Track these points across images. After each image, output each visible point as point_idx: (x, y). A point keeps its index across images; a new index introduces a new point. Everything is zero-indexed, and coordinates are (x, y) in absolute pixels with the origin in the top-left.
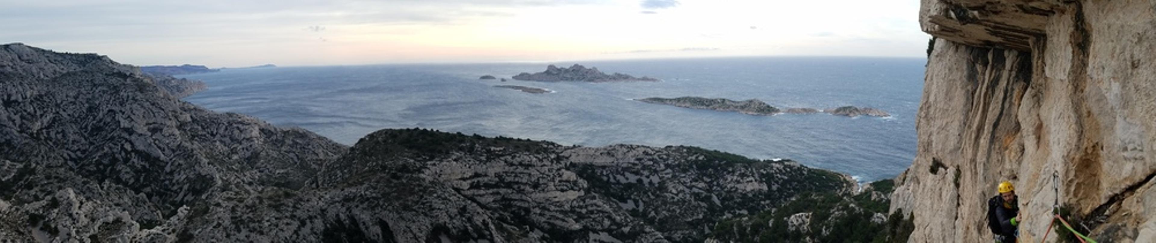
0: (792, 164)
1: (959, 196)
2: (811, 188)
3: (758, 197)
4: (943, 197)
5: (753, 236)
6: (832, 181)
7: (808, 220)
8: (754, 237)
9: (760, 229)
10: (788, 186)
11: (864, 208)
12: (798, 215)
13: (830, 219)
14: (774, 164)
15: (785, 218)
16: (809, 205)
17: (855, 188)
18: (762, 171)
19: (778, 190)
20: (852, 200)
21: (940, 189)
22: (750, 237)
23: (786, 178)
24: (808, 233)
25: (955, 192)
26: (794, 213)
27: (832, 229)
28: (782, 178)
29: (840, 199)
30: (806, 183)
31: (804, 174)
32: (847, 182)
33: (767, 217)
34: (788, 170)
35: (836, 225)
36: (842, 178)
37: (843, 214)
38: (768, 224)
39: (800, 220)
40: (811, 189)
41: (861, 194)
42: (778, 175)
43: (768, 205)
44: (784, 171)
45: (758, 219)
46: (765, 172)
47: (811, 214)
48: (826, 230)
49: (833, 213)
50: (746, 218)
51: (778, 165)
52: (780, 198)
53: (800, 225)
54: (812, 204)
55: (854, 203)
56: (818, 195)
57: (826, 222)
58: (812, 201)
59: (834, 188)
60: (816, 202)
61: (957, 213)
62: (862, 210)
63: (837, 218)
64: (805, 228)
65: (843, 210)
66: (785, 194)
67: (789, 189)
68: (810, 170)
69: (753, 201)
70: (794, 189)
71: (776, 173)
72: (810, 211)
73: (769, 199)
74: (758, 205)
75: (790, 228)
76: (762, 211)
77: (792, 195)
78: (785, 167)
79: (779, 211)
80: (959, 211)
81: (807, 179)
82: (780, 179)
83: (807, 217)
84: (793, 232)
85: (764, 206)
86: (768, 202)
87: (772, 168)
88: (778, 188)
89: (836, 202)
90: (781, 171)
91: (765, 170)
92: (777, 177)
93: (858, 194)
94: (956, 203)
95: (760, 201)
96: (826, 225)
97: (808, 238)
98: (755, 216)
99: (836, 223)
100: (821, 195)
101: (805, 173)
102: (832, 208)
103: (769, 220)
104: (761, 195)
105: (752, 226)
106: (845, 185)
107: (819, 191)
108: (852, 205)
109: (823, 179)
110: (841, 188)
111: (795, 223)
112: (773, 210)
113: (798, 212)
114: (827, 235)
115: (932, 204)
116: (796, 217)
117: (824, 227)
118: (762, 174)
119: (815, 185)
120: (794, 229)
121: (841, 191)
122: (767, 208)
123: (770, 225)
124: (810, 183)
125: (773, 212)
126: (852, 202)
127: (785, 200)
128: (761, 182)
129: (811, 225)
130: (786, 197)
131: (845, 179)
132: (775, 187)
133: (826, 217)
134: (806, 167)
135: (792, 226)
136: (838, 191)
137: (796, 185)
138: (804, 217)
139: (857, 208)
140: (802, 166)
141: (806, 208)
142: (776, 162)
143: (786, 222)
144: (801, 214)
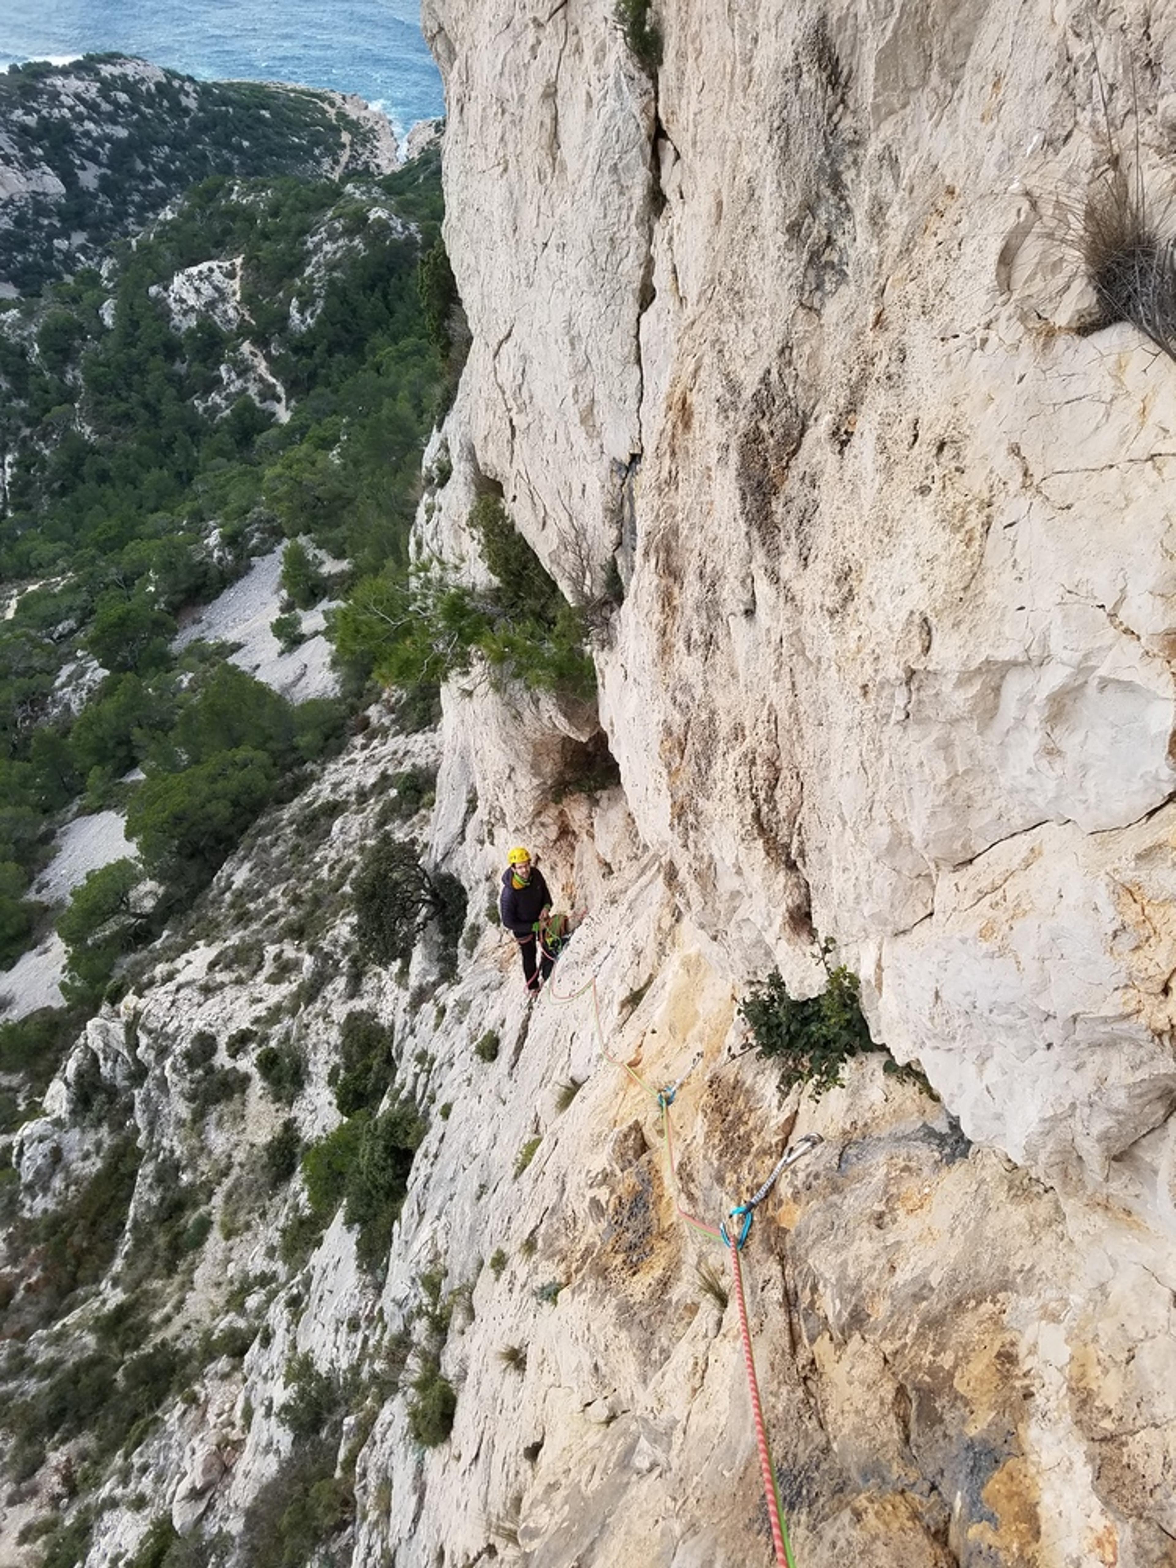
0: (129, 69)
1: (658, 134)
2: (229, 164)
3: (40, 227)
4: (567, 152)
5: (58, 368)
6: (296, 127)
7: (236, 284)
8: (63, 374)
9: (77, 343)
10: (140, 167)
11: (421, 219)
12: (194, 270)
13: (309, 270)
14: (58, 81)
15: (153, 290)
16: (227, 232)
17: (383, 145)
18: (18, 114)
19: (106, 186)
20: (376, 191)
21: (550, 93)
22: (48, 375)
23: (122, 133)
24: (244, 331)
25: (634, 105)
26: (182, 266)
27: (320, 303)
28: (108, 138)
29: (335, 193)
30: (205, 144)
31: (186, 111)
32: (353, 126)
33: (89, 296)
34: (123, 97)
35: (333, 288)
36: (332, 112)
37: (351, 250)
38: (101, 320)
39: (207, 289)
40: (226, 169)
41: (410, 169)
42: (89, 125)
43: (83, 249)
44: (106, 107)
45: (59, 310)
46: (31, 121)
47: (239, 261)
48: (301, 311)
49: (318, 247)
50: (14, 312)
51: (74, 84)
52: (120, 215)
53: (211, 304)
54: (237, 226)
55: (383, 206)
56: (252, 188)
57: (298, 282)
58: (235, 213)
59: (309, 152)
60: (247, 215)
61: (649, 264)
62: (413, 227)
63: (332, 267)
64: (232, 313)
65: (349, 232)
66: (137, 198)
67: (147, 178)
68: (205, 91)
69: (23, 245)
70: (164, 173)
71: (79, 118)
72: (235, 252)
73: (82, 227)
74: (48, 254)
75: (177, 319)
76: (69, 279)
77: (159, 201)
78: (107, 87)
79: (125, 268)
80: (659, 251)
81: (201, 127)
82: (99, 142)
83: (230, 275)
84: (191, 332)
85: (69, 258)
86: (79, 238)
87: (55, 96)
88: (102, 178)
89: (323, 206)
90: (92, 106)
91: (28, 111)
92: (87, 134)
93: (397, 167)
94: (638, 192)
95: (50, 238)
96: (300, 294)
97: (246, 347)
98: (43, 302)
99: (332, 282)
100: (265, 187)
101: (191, 103)
102: (306, 230)
103: (97, 307)
104: (48, 215)
105: (44, 337)
106: (346, 137)
107: (257, 171)
108: (377, 213)
109: (261, 120)
110: (333, 150)
111: (192, 300)
112: (106, 268)
113: (195, 263)
114: (309, 329)
115: (514, 204)
116: (190, 278)
117: (295, 302)
118: (24, 129)
119: (238, 150)
120: (192, 322)
121: (336, 162)
122: (84, 262)
123: (108, 321)
124: (216, 143)
125: (104, 272)
126: (375, 202)
127: (142, 222)
128: (30, 163)
129: (248, 299)
130: (142, 208)
131: (342, 116)
132: (89, 178)
133: (296, 266)
134: (190, 79)
135: (185, 313)
136: (327, 162)
137: (170, 159)
138: (217, 276)
139: (397, 223)
140: (171, 74)
141: (219, 244)
142: (64, 72)
143: (160, 301)
144: (204, 266)
